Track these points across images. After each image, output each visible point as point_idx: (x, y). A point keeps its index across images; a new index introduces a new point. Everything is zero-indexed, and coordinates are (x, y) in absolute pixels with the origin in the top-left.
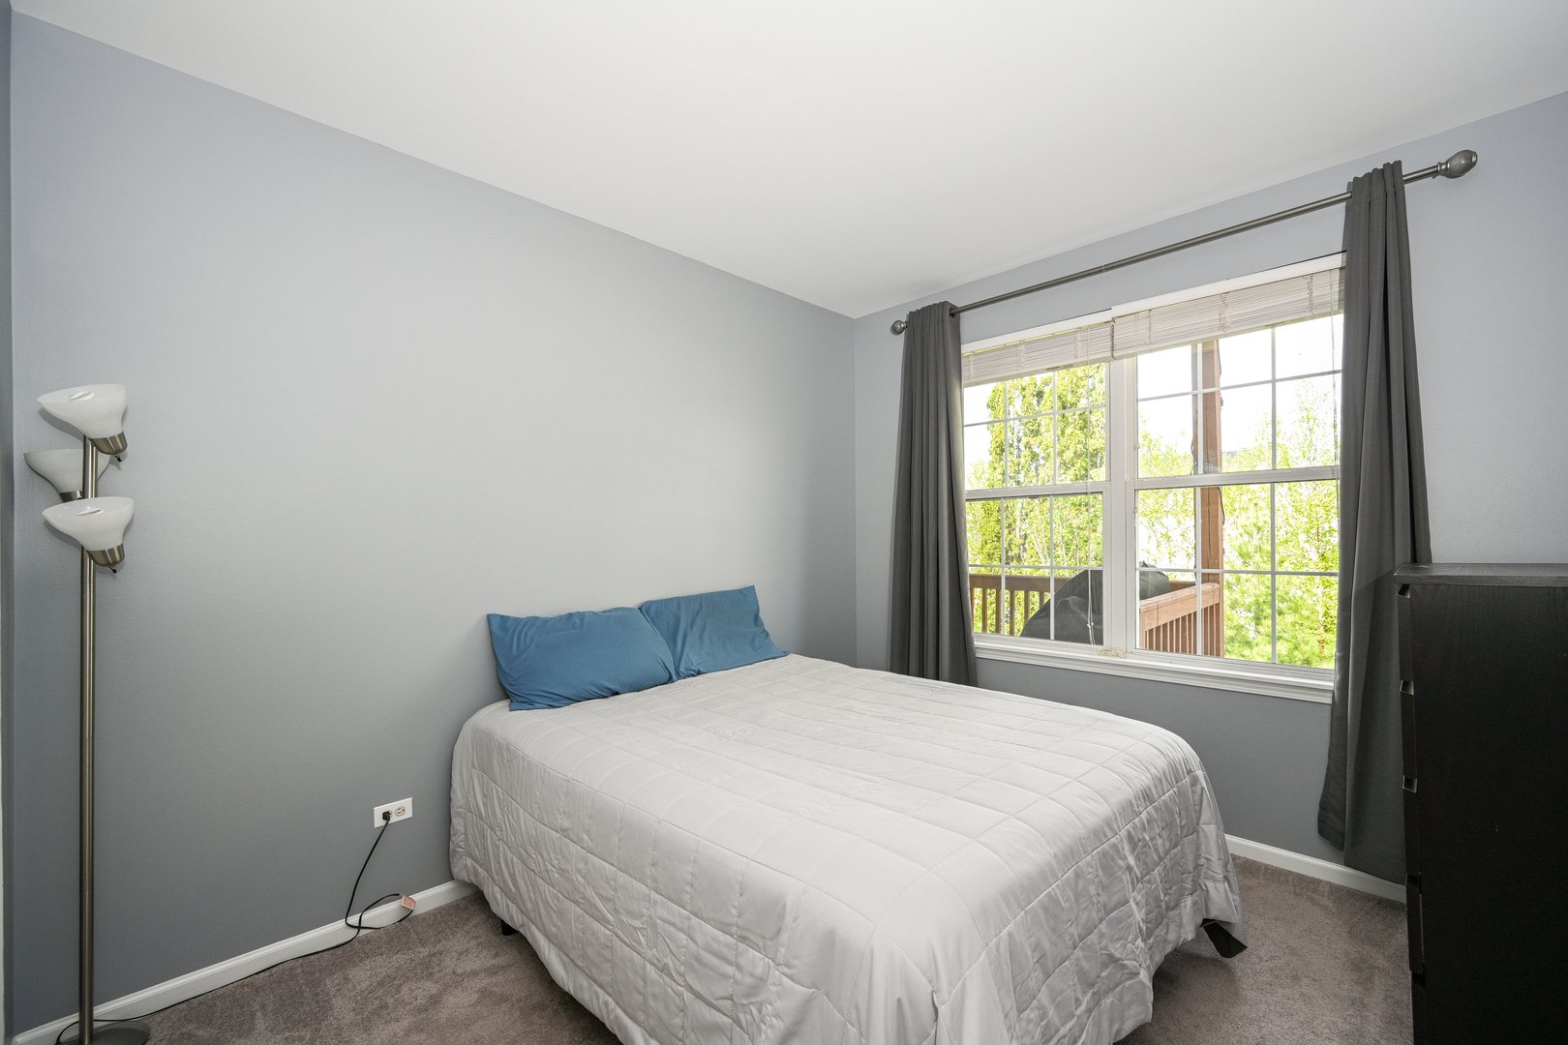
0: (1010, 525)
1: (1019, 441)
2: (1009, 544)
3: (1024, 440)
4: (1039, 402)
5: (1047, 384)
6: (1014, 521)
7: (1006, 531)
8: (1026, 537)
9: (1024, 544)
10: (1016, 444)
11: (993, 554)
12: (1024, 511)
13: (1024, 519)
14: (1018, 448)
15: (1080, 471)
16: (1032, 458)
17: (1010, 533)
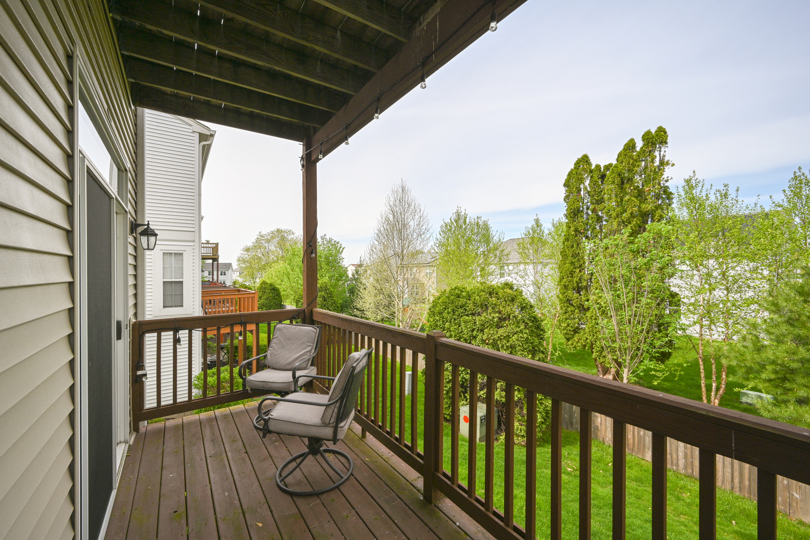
0: (581, 266)
1: (588, 209)
2: (580, 279)
3: (591, 207)
4: (602, 182)
5: (608, 170)
6: (584, 263)
7: (578, 270)
8: (592, 274)
9: (591, 279)
10: (585, 211)
11: (568, 285)
12: (591, 256)
13: (591, 262)
14: (587, 213)
15: (635, 227)
16: (598, 220)
17: (580, 271)
